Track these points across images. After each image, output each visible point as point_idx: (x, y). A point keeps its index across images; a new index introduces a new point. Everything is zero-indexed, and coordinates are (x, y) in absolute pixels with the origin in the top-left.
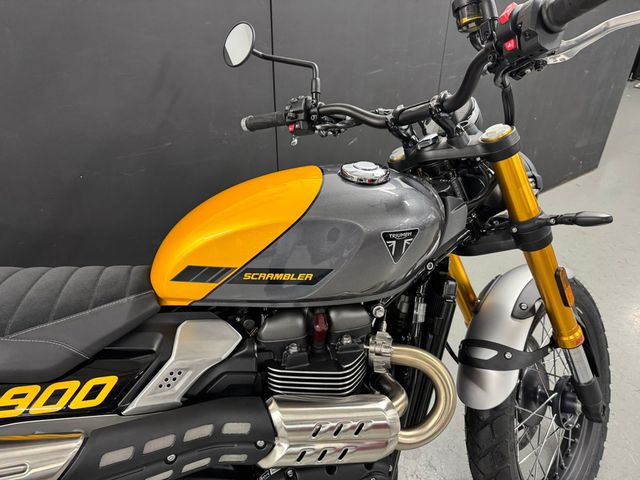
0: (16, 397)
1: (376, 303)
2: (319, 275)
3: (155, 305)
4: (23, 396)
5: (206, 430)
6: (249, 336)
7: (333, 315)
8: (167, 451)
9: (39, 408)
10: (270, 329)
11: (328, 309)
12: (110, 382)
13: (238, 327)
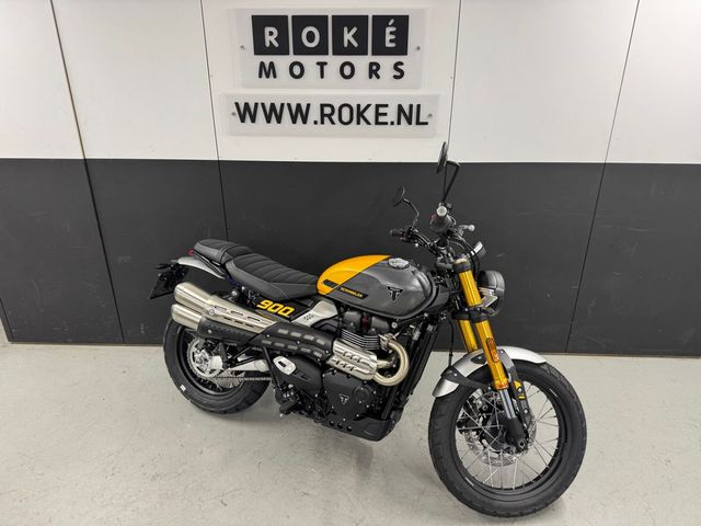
0: (266, 303)
1: (395, 321)
2: (365, 296)
3: (315, 291)
4: (268, 303)
5: (312, 338)
6: (340, 314)
7: (373, 319)
8: (297, 338)
9: (270, 309)
10: (349, 314)
11: (372, 315)
12: (292, 310)
13: (338, 308)
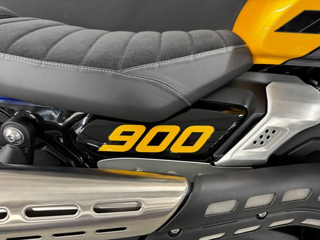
0: (124, 133)
4: (131, 133)
8: (261, 208)
12: (207, 131)
